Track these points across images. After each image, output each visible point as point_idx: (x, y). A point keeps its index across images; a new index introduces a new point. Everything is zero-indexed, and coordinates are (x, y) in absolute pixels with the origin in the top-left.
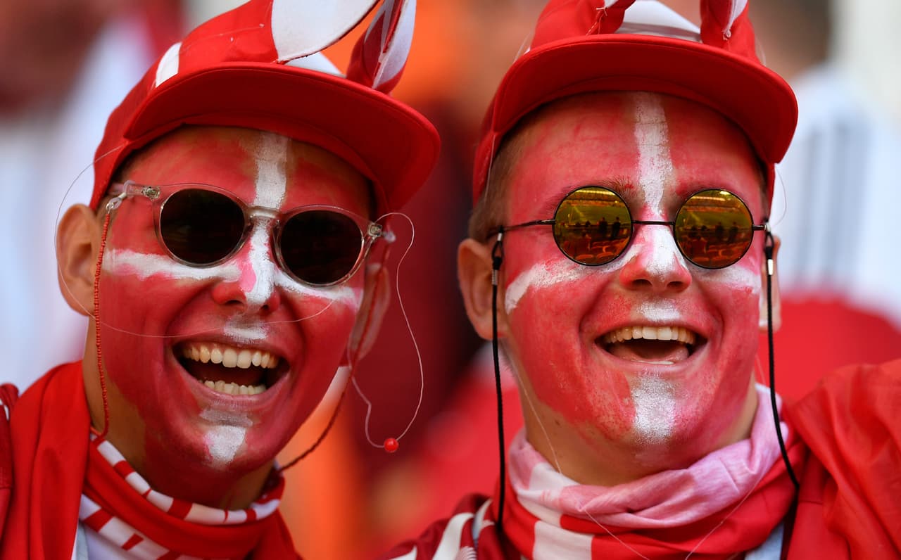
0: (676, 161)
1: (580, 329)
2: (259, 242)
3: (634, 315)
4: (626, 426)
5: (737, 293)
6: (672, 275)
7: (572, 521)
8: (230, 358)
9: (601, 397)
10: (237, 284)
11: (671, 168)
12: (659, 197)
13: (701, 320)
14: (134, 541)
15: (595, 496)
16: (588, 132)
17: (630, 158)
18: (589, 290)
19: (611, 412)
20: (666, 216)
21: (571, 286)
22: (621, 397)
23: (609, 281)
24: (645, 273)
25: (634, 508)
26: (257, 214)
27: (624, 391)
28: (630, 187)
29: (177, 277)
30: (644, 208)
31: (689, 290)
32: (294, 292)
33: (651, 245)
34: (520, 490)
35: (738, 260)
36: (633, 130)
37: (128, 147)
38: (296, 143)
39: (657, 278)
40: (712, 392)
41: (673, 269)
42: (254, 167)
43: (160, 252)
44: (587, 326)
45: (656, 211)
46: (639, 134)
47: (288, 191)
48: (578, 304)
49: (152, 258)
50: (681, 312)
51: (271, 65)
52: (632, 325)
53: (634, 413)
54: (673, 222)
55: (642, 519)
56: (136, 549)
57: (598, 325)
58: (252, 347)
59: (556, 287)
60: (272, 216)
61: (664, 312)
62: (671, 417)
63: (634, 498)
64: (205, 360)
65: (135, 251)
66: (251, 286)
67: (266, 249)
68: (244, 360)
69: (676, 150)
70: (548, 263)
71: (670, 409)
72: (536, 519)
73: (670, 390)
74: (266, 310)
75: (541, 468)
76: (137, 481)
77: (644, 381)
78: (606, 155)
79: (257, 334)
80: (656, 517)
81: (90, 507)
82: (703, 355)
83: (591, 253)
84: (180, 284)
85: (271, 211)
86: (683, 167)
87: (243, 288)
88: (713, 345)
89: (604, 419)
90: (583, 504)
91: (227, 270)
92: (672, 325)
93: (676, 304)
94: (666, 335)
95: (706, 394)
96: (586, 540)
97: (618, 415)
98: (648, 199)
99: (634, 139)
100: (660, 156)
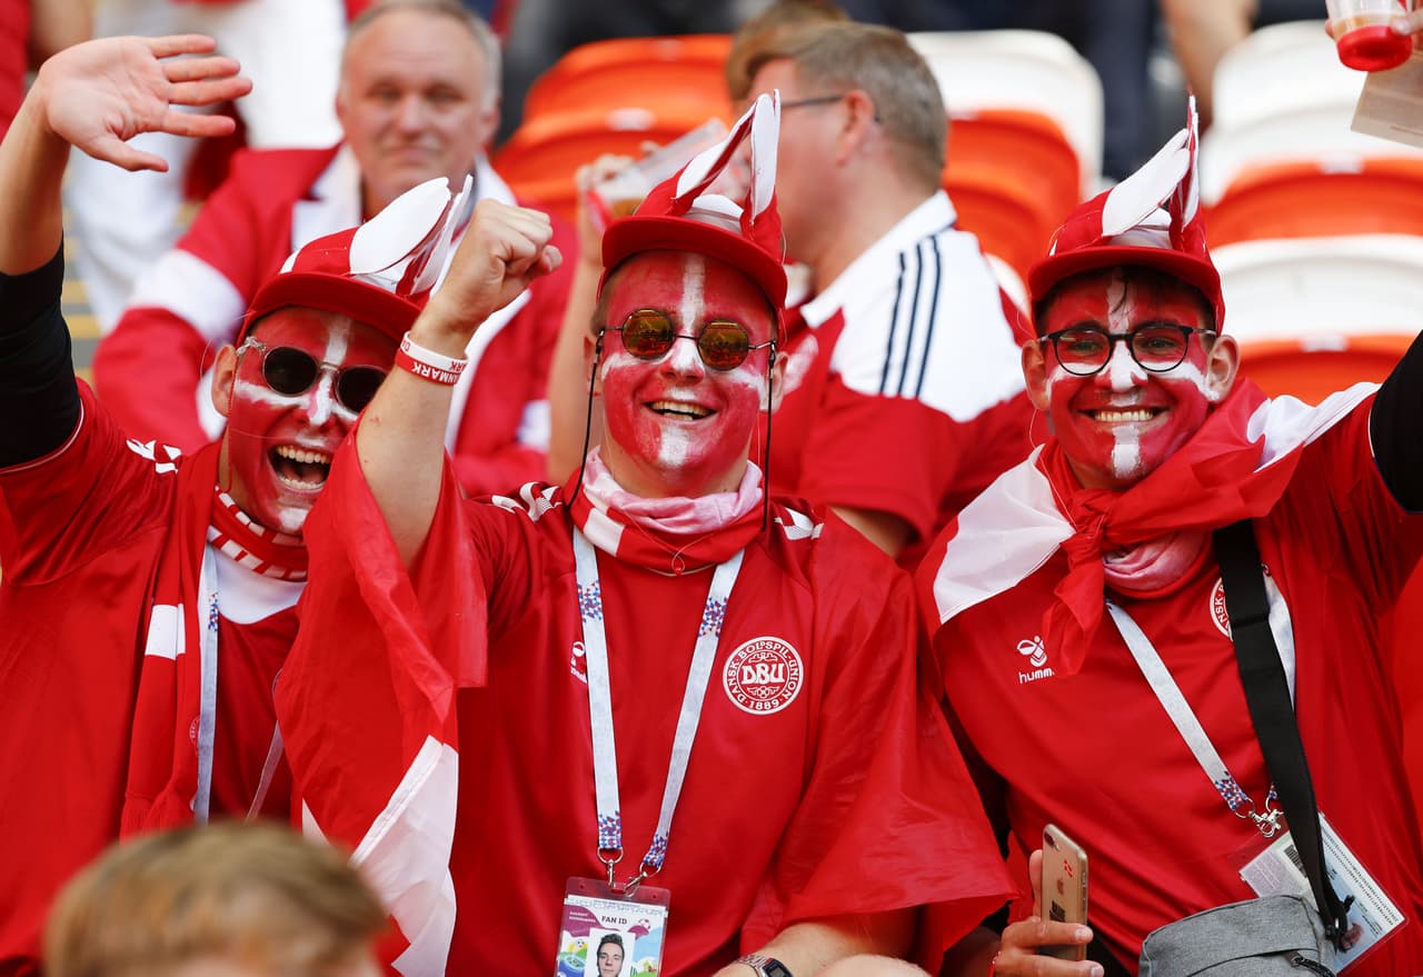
0: (707, 299)
1: (634, 396)
2: (325, 384)
3: (666, 394)
4: (655, 456)
5: (737, 386)
6: (689, 371)
7: (614, 513)
8: (300, 456)
9: (644, 437)
10: (305, 411)
11: (702, 304)
12: (692, 321)
13: (711, 401)
14: (242, 555)
15: (633, 501)
16: (655, 275)
17: (677, 295)
18: (642, 373)
19: (648, 446)
20: (695, 333)
21: (631, 370)
22: (655, 437)
23: (654, 371)
24: (672, 369)
25: (655, 515)
26: (325, 367)
27: (657, 433)
28: (674, 312)
29: (273, 403)
30: (681, 327)
31: (704, 381)
32: (345, 418)
33: (679, 351)
34: (587, 486)
35: (739, 364)
36: (682, 276)
37: (254, 315)
38: (356, 323)
39: (679, 373)
40: (715, 442)
41: (690, 368)
42: (327, 337)
43: (265, 385)
44: (638, 395)
45: (688, 330)
46: (685, 280)
47: (348, 354)
48: (633, 381)
49: (260, 388)
50: (696, 395)
51: (342, 276)
52: (664, 400)
53: (660, 448)
54: (699, 338)
55: (658, 524)
56: (244, 560)
57: (644, 396)
58: (315, 451)
59: (623, 368)
60: (335, 369)
61: (685, 395)
62: (684, 452)
63: (656, 510)
64: (285, 456)
65: (251, 383)
66: (314, 413)
67: (329, 390)
68: (309, 458)
69: (708, 292)
70: (621, 353)
71: (684, 448)
72: (593, 506)
73: (685, 436)
74: (323, 430)
75: (604, 476)
76: (242, 517)
77: (669, 429)
78: (663, 291)
79: (318, 443)
80: (666, 525)
81: (215, 533)
82: (713, 418)
83: (654, 349)
84: (274, 408)
85: (334, 366)
86: (710, 304)
87: (309, 414)
88: (721, 415)
89: (644, 451)
90: (624, 504)
91: (302, 401)
92: (689, 403)
93: (693, 390)
94: (685, 409)
95: (710, 443)
96: (620, 528)
97: (651, 450)
98: (685, 322)
99: (682, 282)
100: (697, 295)
